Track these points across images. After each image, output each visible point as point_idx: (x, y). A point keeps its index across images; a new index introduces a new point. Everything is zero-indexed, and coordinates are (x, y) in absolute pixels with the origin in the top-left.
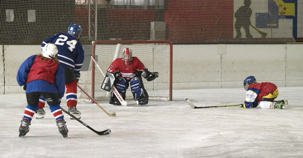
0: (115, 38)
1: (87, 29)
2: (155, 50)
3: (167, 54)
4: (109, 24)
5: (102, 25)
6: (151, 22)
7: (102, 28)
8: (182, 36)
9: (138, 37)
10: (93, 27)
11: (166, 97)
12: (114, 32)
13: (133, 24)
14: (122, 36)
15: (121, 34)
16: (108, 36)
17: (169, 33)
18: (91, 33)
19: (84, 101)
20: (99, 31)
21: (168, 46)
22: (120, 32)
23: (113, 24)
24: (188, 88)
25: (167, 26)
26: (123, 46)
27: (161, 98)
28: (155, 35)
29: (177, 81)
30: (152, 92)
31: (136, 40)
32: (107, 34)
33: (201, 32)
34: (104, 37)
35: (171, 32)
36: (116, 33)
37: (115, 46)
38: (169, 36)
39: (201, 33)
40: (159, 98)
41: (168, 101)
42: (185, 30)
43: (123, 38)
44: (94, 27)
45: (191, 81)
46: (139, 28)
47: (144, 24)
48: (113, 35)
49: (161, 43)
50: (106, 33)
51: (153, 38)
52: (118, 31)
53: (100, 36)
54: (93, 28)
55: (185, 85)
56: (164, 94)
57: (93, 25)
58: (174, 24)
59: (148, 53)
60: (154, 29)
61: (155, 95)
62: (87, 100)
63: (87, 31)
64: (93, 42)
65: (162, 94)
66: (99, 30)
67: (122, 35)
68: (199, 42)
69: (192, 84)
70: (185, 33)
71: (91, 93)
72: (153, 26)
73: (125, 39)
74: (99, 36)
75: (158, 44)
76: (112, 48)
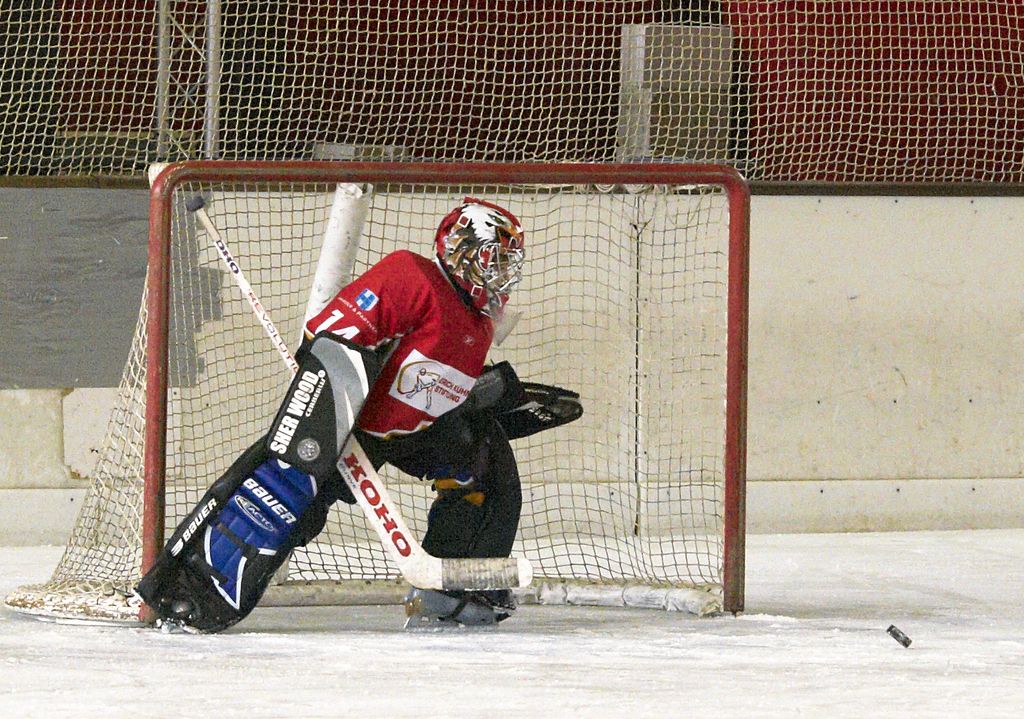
0: (350, 140)
1: (143, 76)
2: (646, 237)
3: (711, 260)
4: (312, 36)
5: (260, 44)
6: (625, 28)
7: (259, 68)
8: (855, 129)
9: (523, 136)
10: (187, 55)
11: (695, 587)
12: (349, 95)
13: (491, 43)
14: (402, 130)
15: (396, 110)
16: (303, 125)
17: (753, 111)
18: (171, 101)
19: (87, 612)
20: (235, 90)
21: (717, 208)
22: (388, 98)
23: (342, 38)
24: (891, 525)
25: (743, 55)
26: (380, 200)
27: (661, 593)
28: (654, 121)
29: (815, 469)
30: (588, 550)
31: (510, 157)
32: (295, 114)
33: (992, 101)
34: (272, 136)
35: (773, 98)
36: (356, 109)
37: (322, 199)
38: (753, 134)
39: (992, 112)
40: (647, 591)
41: (713, 615)
42: (877, 88)
43: (410, 142)
44: (197, 56)
45: (922, 472)
46: (529, 68)
47: (569, 40)
48: (335, 117)
49: (659, 181)
50: (287, 104)
51: (635, 141)
52: (374, 91)
53: (242, 124)
54: (188, 68)
55: (875, 495)
56: (680, 559)
57: (188, 45)
58: (791, 42)
59: (564, 259)
60: (647, 74)
61: (615, 566)
62: (110, 600)
63: (141, 87)
64: (155, 170)
65: (668, 560)
66: (236, 79)
67: (404, 120)
68: (979, 175)
69: (922, 495)
70: (877, 109)
71: (140, 551)
72: (641, 52)
73: (429, 153)
74: (231, 125)
75: (640, 187)
76: (298, 218)
